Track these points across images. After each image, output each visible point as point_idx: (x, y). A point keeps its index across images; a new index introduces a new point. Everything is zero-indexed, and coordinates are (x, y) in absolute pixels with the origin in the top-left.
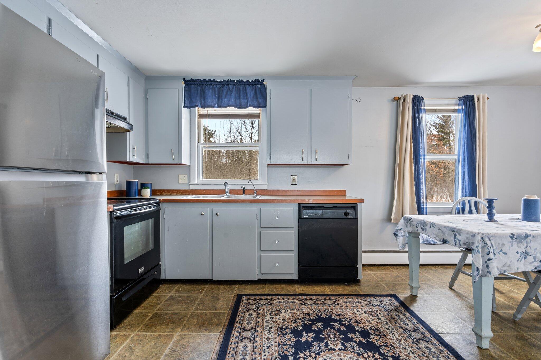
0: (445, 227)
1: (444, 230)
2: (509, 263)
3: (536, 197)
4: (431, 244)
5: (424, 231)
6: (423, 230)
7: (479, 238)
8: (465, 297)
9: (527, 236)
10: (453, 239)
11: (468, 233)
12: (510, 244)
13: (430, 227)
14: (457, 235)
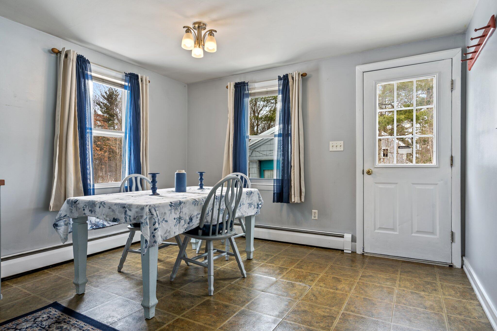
0: (116, 204)
1: (114, 207)
2: (169, 230)
4: (100, 228)
5: (93, 213)
6: (92, 212)
7: (147, 210)
8: (133, 275)
9: (180, 203)
10: (123, 216)
11: (138, 206)
12: (170, 212)
13: (100, 207)
14: (128, 211)
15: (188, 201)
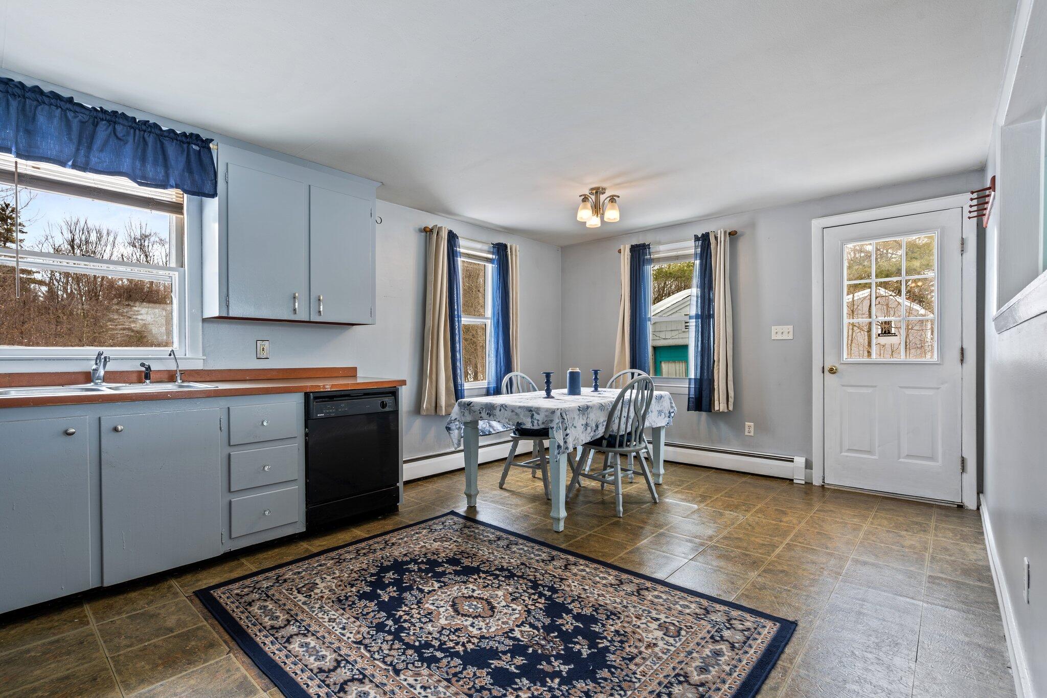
0: (520, 407)
1: (518, 411)
2: (577, 437)
3: (578, 370)
4: (487, 435)
5: (492, 416)
6: (490, 416)
7: (558, 413)
8: (519, 492)
9: (588, 407)
10: (530, 420)
11: (547, 410)
12: (578, 417)
13: (500, 410)
14: (535, 414)
15: (594, 405)
